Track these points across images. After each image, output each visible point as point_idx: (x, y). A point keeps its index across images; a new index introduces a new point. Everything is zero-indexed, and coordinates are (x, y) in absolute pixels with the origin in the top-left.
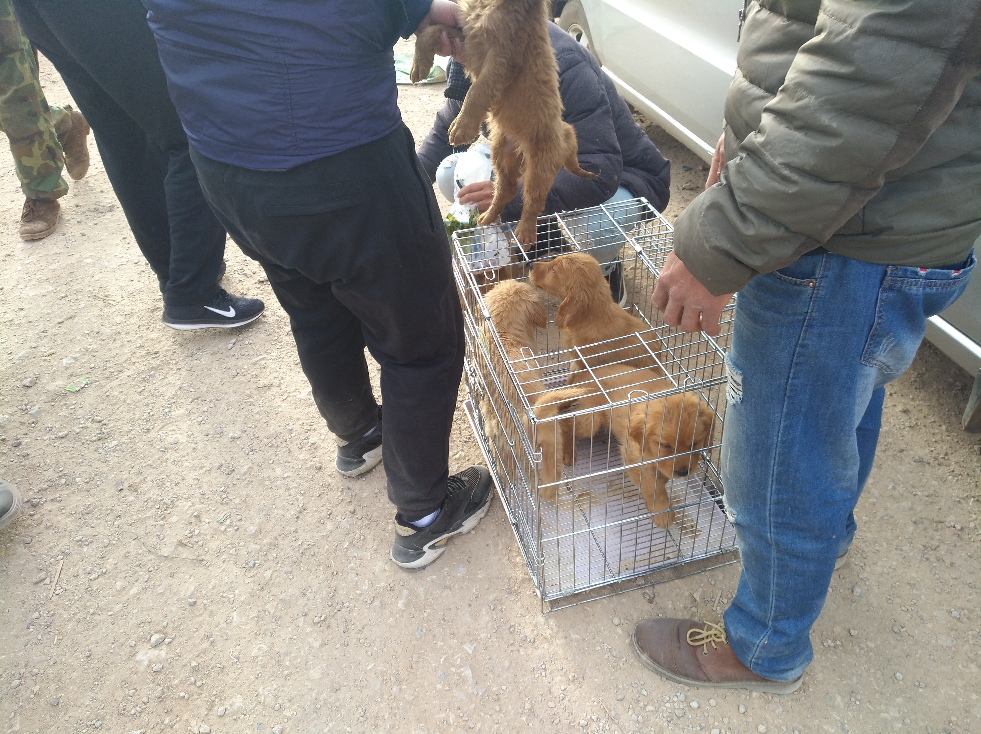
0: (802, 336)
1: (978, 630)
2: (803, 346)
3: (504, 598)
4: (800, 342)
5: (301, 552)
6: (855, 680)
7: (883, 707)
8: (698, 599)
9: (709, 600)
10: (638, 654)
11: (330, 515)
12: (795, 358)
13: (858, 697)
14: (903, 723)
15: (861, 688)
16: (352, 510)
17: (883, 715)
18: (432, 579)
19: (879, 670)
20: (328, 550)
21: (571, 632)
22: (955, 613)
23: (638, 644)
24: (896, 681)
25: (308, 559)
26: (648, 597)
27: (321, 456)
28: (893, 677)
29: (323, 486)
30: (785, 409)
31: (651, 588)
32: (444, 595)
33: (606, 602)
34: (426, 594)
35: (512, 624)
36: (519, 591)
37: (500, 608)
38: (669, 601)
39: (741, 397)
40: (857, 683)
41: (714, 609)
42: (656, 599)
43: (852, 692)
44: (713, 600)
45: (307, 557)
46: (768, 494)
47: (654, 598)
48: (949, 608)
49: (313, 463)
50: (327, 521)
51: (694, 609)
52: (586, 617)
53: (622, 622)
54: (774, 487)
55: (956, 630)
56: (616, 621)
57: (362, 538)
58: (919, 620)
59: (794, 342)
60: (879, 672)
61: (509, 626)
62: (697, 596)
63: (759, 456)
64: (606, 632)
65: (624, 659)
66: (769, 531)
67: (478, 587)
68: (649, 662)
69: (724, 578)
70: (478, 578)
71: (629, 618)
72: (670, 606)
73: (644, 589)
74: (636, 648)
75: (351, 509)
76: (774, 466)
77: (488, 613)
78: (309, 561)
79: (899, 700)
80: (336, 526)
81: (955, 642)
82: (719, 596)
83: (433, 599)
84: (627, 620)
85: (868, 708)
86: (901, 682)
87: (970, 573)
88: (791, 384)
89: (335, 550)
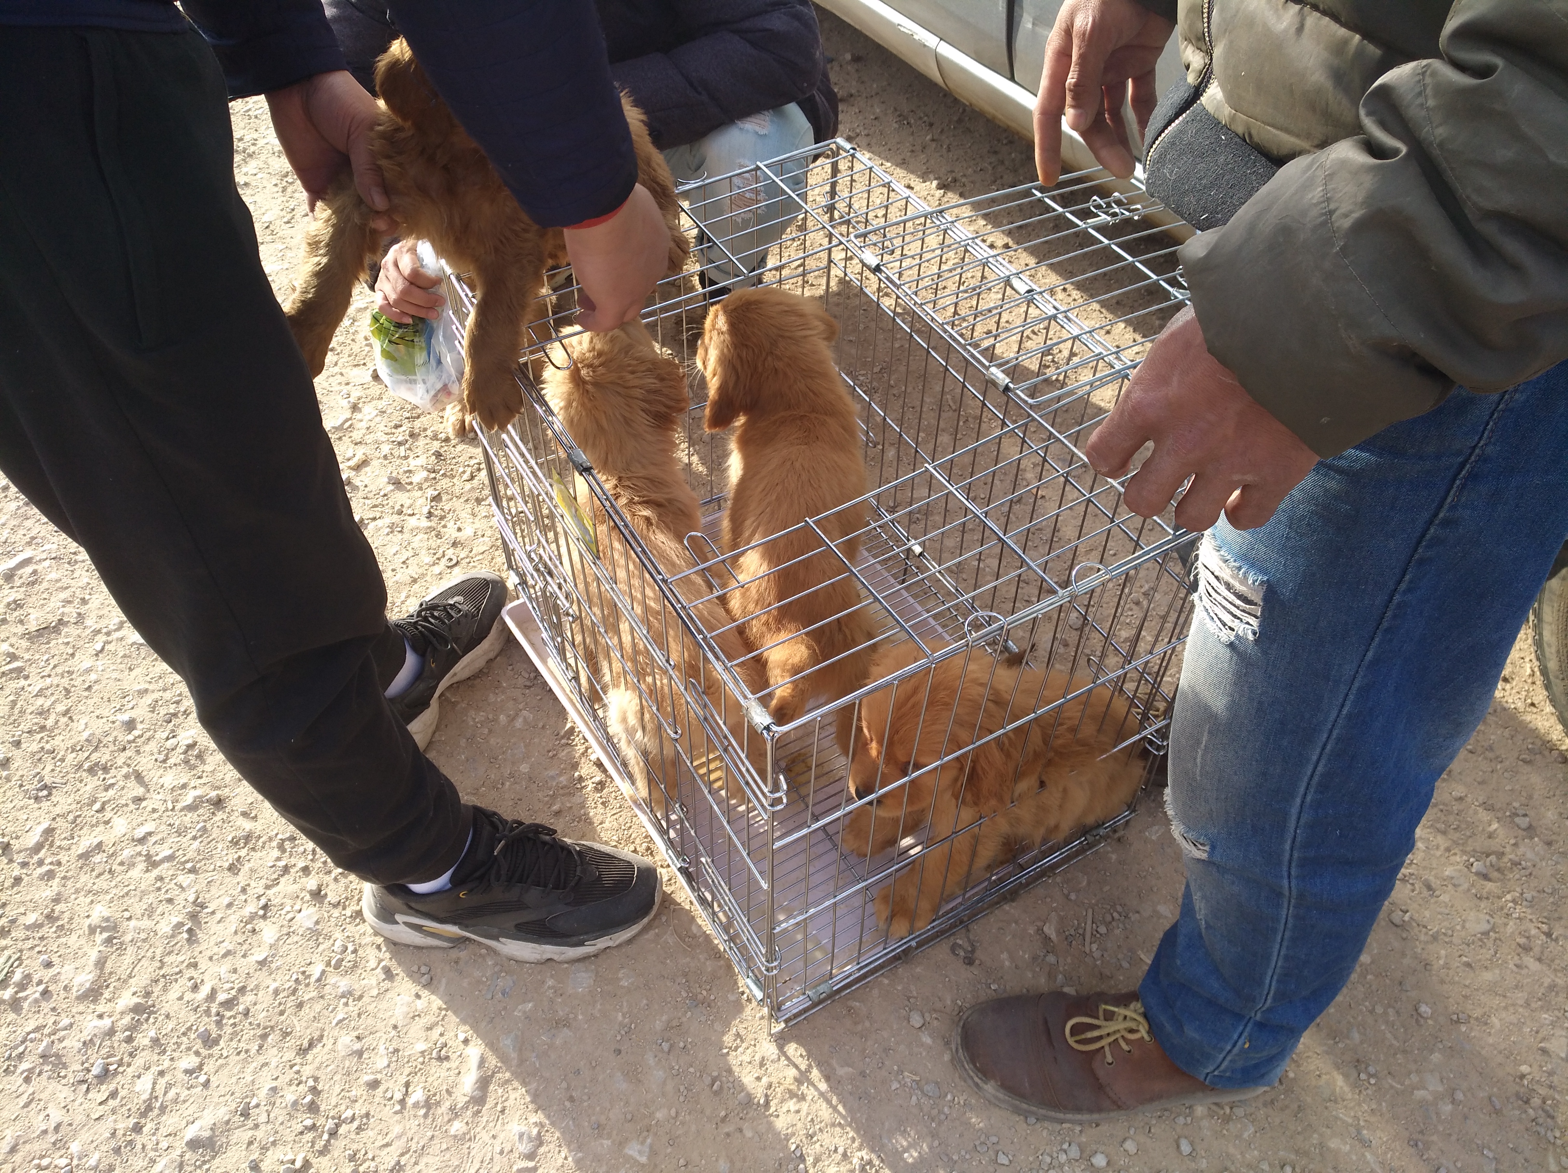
0: (1449, 500)
1: (1519, 889)
2: (1446, 523)
3: (684, 1019)
4: (1441, 515)
5: (214, 1011)
6: (1356, 1036)
7: (1414, 1078)
8: (1053, 936)
9: (1073, 933)
10: (977, 1085)
11: (265, 907)
12: (1420, 550)
13: (1371, 1070)
14: (1453, 1101)
15: (1370, 1049)
16: (314, 888)
17: (1419, 1094)
18: (525, 1012)
19: (1389, 1005)
20: (276, 992)
21: (834, 1062)
22: (1477, 866)
23: (975, 1066)
24: (1422, 1021)
25: (234, 1025)
26: (962, 954)
27: (213, 772)
28: (1414, 1013)
29: (235, 843)
30: (1370, 654)
31: (964, 931)
32: (558, 1042)
33: (886, 981)
34: (520, 1050)
35: (715, 1074)
36: (712, 997)
37: (682, 1045)
38: (1002, 952)
39: (1256, 629)
40: (1362, 1042)
41: (1087, 950)
42: (979, 954)
43: (1358, 1061)
44: (1081, 931)
45: (232, 1021)
46: (1294, 811)
47: (973, 951)
48: (1465, 858)
49: (198, 792)
50: (260, 924)
51: (1051, 959)
52: (856, 1023)
53: (928, 1019)
54: (1309, 798)
55: (1487, 898)
56: (916, 1020)
57: (351, 948)
58: (1426, 893)
59: (1426, 515)
60: (1391, 1011)
61: (708, 1080)
62: (1050, 930)
63: (1285, 743)
64: (902, 1047)
65: (949, 1097)
66: (1285, 874)
67: (625, 1010)
68: (1001, 1096)
69: (1089, 883)
70: (623, 987)
71: (939, 1005)
72: (1007, 963)
73: (952, 939)
74: (972, 1074)
75: (311, 883)
76: (1319, 760)
77: (660, 1060)
78: (238, 1028)
79: (1436, 1057)
80: (285, 930)
81: (1492, 921)
82: (1089, 922)
83: (537, 1057)
84: (935, 1010)
85: (1392, 1087)
86: (1430, 1022)
87: (1479, 783)
88: (1399, 604)
89: (295, 990)
